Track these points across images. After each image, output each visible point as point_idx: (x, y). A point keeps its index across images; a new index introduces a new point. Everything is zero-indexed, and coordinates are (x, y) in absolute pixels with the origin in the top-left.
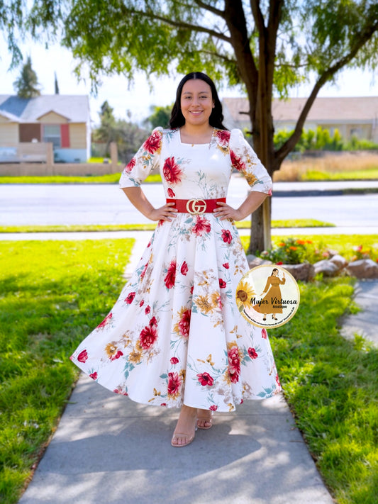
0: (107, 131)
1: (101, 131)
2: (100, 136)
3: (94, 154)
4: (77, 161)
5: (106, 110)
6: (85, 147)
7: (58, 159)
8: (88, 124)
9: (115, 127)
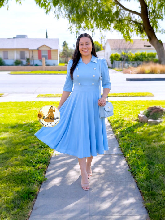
0: (66, 53)
1: (63, 53)
2: (63, 55)
3: (60, 62)
4: (54, 65)
5: (65, 44)
6: (57, 59)
7: (47, 64)
8: (58, 50)
9: (69, 51)
